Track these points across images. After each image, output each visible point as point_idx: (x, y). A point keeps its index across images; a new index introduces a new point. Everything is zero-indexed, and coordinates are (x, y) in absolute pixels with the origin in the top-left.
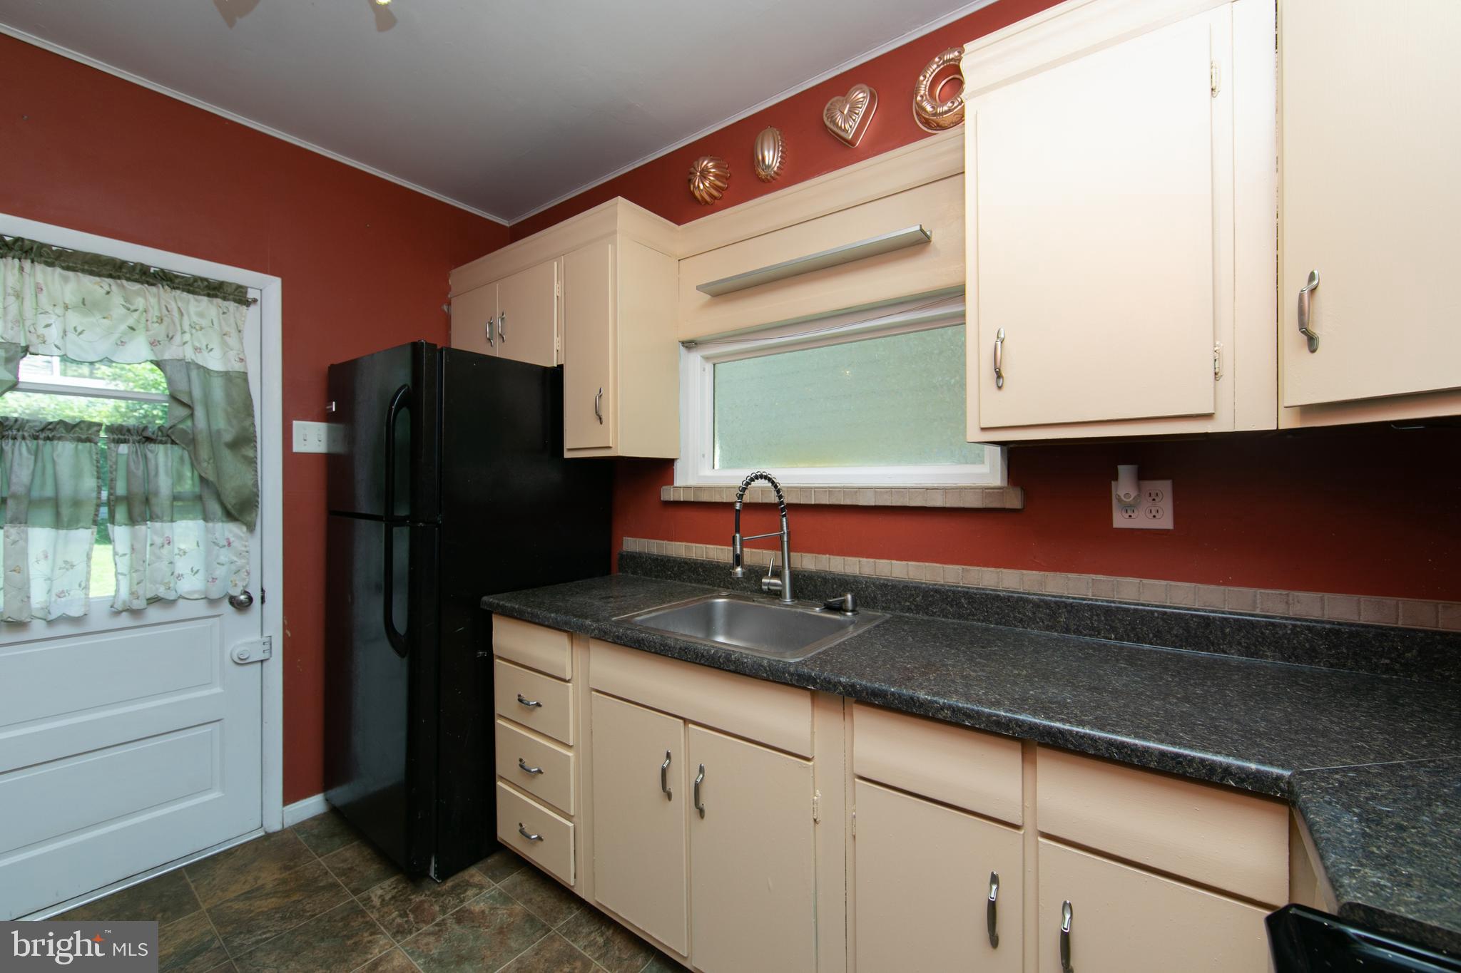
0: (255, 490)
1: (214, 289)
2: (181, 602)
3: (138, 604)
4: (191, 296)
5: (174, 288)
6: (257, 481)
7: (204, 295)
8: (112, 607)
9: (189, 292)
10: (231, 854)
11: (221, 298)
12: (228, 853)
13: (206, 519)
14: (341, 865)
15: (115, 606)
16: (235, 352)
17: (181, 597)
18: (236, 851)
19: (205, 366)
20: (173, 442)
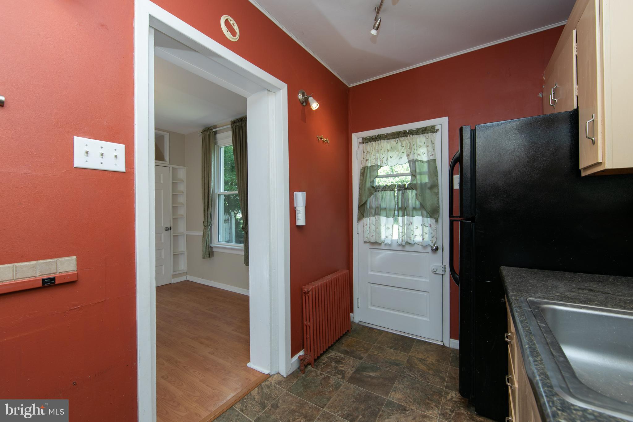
0: (438, 205)
1: (424, 131)
2: (416, 245)
3: (404, 243)
4: (418, 136)
5: (413, 135)
6: (438, 202)
7: (421, 134)
8: (397, 243)
9: (417, 135)
10: (430, 344)
11: (426, 133)
12: (430, 343)
13: (423, 216)
14: (453, 374)
15: (398, 243)
16: (430, 152)
17: (416, 243)
18: (432, 344)
19: (421, 160)
20: (413, 189)
